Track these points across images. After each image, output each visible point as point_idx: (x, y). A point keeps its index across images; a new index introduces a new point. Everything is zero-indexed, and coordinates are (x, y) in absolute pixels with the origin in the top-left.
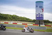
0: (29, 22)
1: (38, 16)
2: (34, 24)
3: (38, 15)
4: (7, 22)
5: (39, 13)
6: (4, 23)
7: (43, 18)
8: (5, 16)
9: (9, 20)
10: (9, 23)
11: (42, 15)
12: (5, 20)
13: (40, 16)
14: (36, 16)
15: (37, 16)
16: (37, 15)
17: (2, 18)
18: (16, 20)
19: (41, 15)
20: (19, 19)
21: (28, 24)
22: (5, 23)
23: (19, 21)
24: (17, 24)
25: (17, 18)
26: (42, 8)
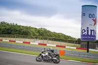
0: (69, 42)
1: (86, 33)
2: (79, 47)
3: (85, 31)
4: (27, 40)
5: (88, 28)
6: (22, 42)
7: (95, 37)
8: (24, 30)
9: (32, 38)
10: (31, 43)
11: (94, 30)
12: (24, 37)
13: (90, 34)
14: (82, 33)
15: (84, 33)
16: (83, 31)
17: (19, 34)
18: (46, 39)
19: (91, 31)
20: (50, 36)
21: (66, 47)
22: (24, 42)
23: (50, 39)
24: (47, 45)
25: (48, 35)
26: (95, 19)
